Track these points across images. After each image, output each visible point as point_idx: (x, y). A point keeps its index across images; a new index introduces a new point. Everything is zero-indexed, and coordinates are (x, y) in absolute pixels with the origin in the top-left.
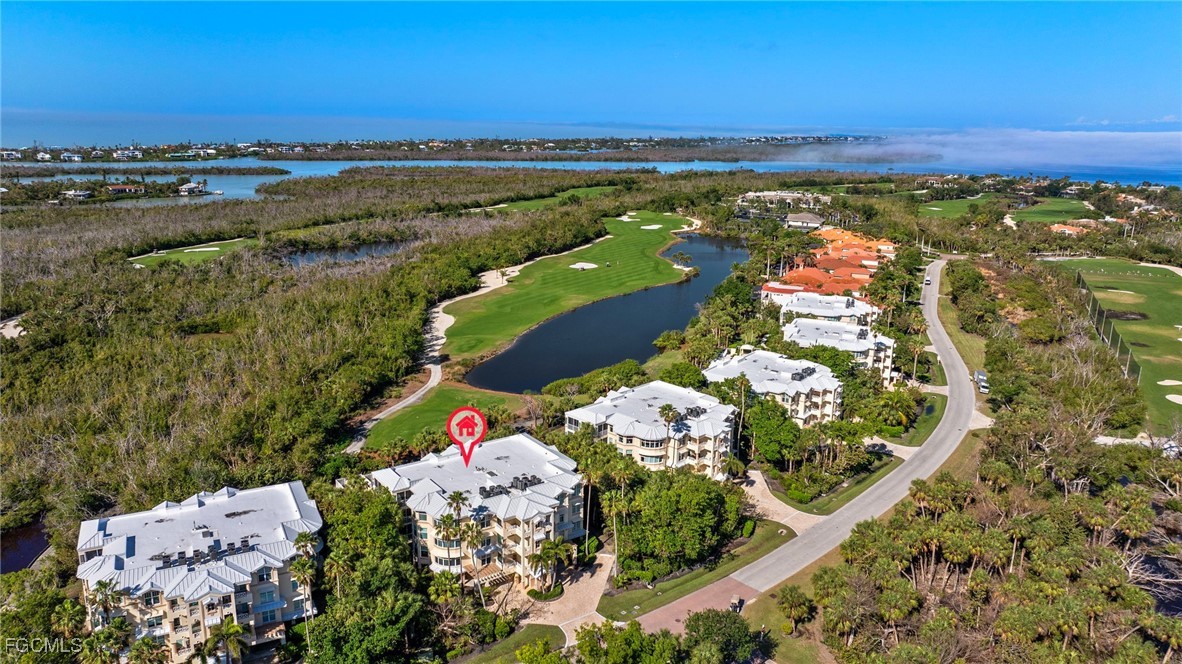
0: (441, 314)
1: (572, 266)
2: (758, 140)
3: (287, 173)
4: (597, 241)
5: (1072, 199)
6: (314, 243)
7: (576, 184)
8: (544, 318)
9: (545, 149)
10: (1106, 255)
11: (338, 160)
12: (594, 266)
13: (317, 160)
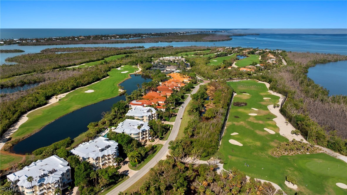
0: (26, 117)
1: (85, 92)
2: (183, 33)
3: (23, 51)
4: (103, 79)
5: (257, 55)
6: (5, 85)
7: (113, 54)
8: (59, 117)
9: (116, 38)
10: (251, 79)
11: (45, 45)
12: (93, 91)
13: (38, 45)
